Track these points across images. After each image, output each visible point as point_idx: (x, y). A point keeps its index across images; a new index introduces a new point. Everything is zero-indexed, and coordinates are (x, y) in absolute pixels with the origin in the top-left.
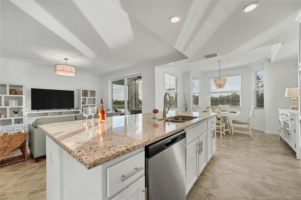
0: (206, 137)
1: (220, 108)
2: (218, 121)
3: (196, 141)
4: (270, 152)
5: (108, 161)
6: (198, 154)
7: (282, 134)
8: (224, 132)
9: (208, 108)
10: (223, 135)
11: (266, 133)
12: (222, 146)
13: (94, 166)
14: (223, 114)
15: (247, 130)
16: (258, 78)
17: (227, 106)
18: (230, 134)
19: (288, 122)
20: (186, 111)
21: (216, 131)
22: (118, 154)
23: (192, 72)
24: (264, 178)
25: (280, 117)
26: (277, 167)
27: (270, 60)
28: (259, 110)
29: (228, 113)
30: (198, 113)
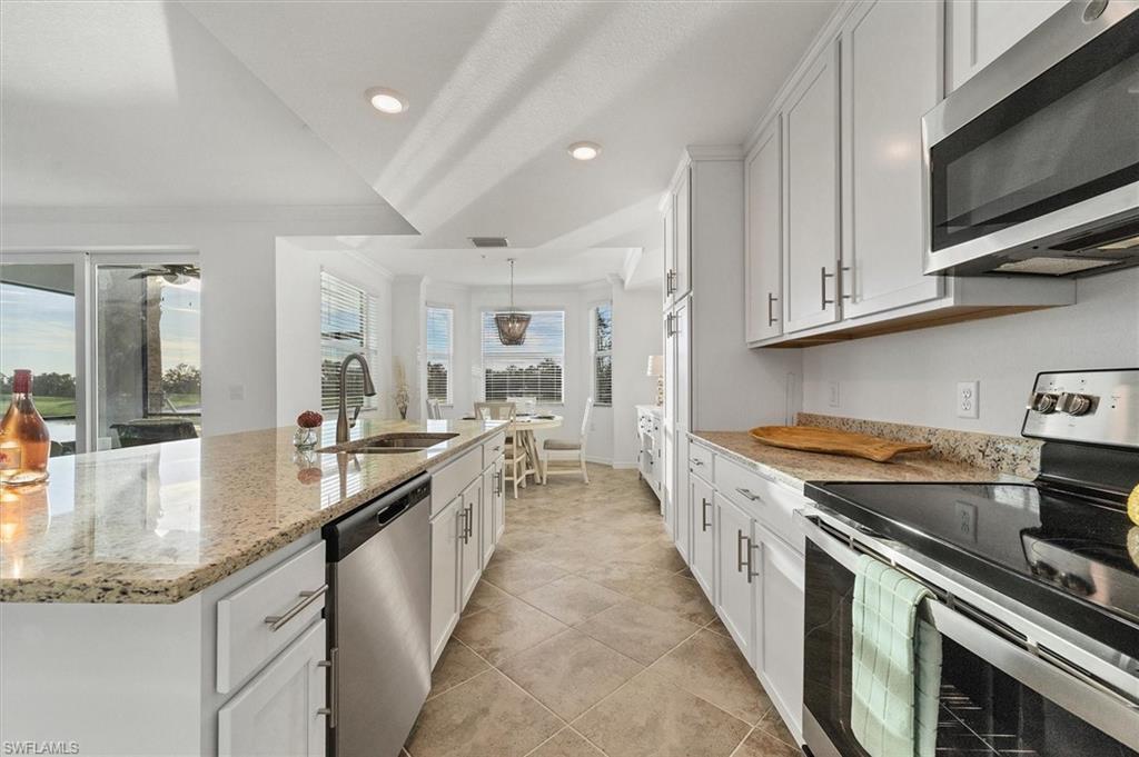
0: (480, 492)
1: (513, 405)
2: (509, 446)
3: (456, 505)
4: (619, 511)
5: (230, 574)
6: (460, 543)
7: (641, 466)
8: (523, 477)
9: (478, 406)
10: (519, 486)
11: (615, 467)
12: (518, 518)
13: (192, 589)
14: (523, 423)
15: (577, 464)
16: (601, 323)
17: (532, 401)
18: (539, 481)
19: (649, 434)
20: (404, 417)
21: (504, 479)
22: (257, 550)
23: (426, 281)
24: (608, 570)
25: (640, 424)
26: (631, 540)
27: (623, 282)
28: (603, 411)
29: (533, 421)
30: (445, 421)
